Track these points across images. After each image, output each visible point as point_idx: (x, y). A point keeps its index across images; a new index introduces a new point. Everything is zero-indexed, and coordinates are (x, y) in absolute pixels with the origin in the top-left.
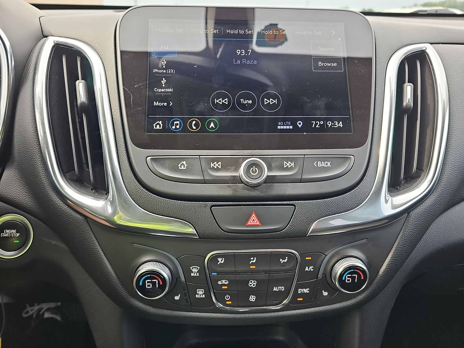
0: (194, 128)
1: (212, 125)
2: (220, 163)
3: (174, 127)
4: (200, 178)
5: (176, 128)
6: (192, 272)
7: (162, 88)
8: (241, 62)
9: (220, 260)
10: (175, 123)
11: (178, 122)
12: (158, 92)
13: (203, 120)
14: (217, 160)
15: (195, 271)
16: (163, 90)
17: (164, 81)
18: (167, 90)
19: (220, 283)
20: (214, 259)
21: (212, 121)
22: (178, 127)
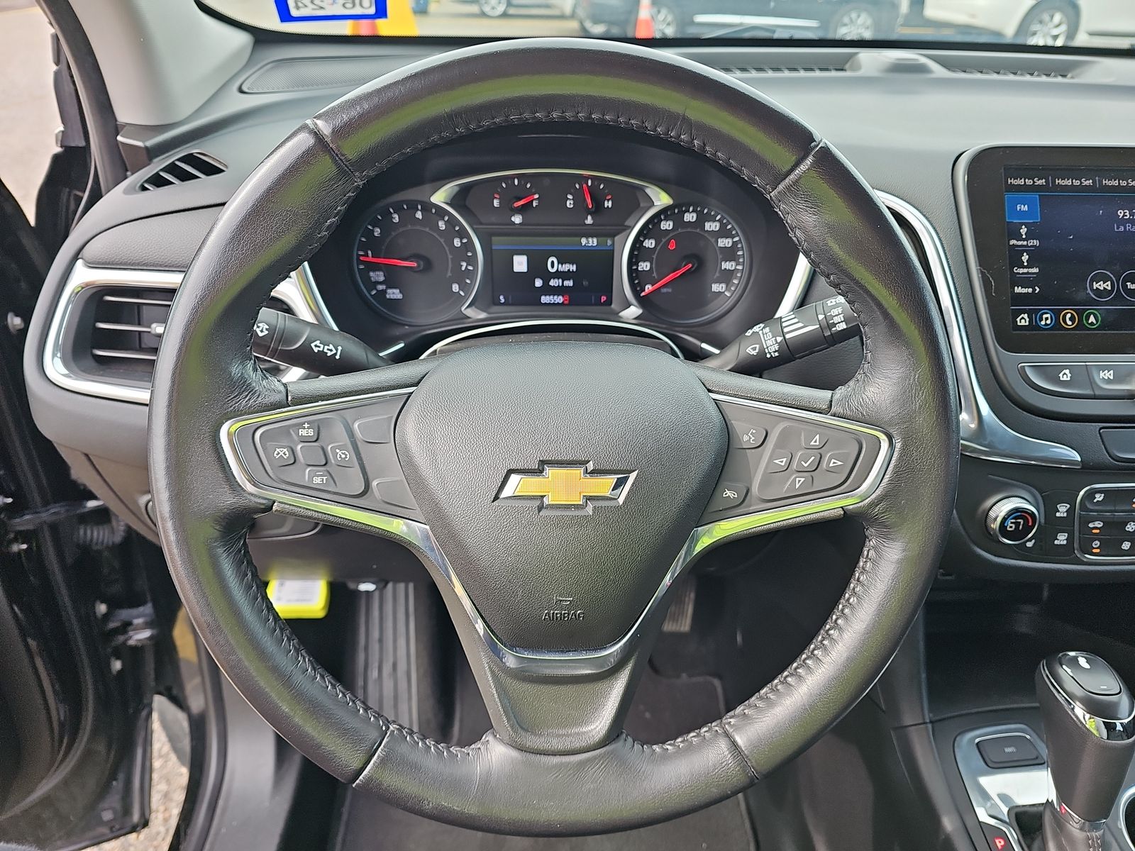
0: (1070, 323)
1: (1092, 319)
2: (1112, 372)
3: (1043, 323)
4: (1088, 392)
5: (1046, 324)
6: (1059, 511)
7: (1024, 267)
8: (1125, 228)
9: (1097, 496)
10: (1045, 316)
11: (1048, 316)
12: (1019, 273)
13: (1080, 312)
14: (1108, 368)
15: (1062, 510)
16: (1025, 270)
17: (1025, 258)
18: (1031, 270)
19: (1091, 525)
20: (1090, 496)
21: (1092, 313)
22: (1048, 322)
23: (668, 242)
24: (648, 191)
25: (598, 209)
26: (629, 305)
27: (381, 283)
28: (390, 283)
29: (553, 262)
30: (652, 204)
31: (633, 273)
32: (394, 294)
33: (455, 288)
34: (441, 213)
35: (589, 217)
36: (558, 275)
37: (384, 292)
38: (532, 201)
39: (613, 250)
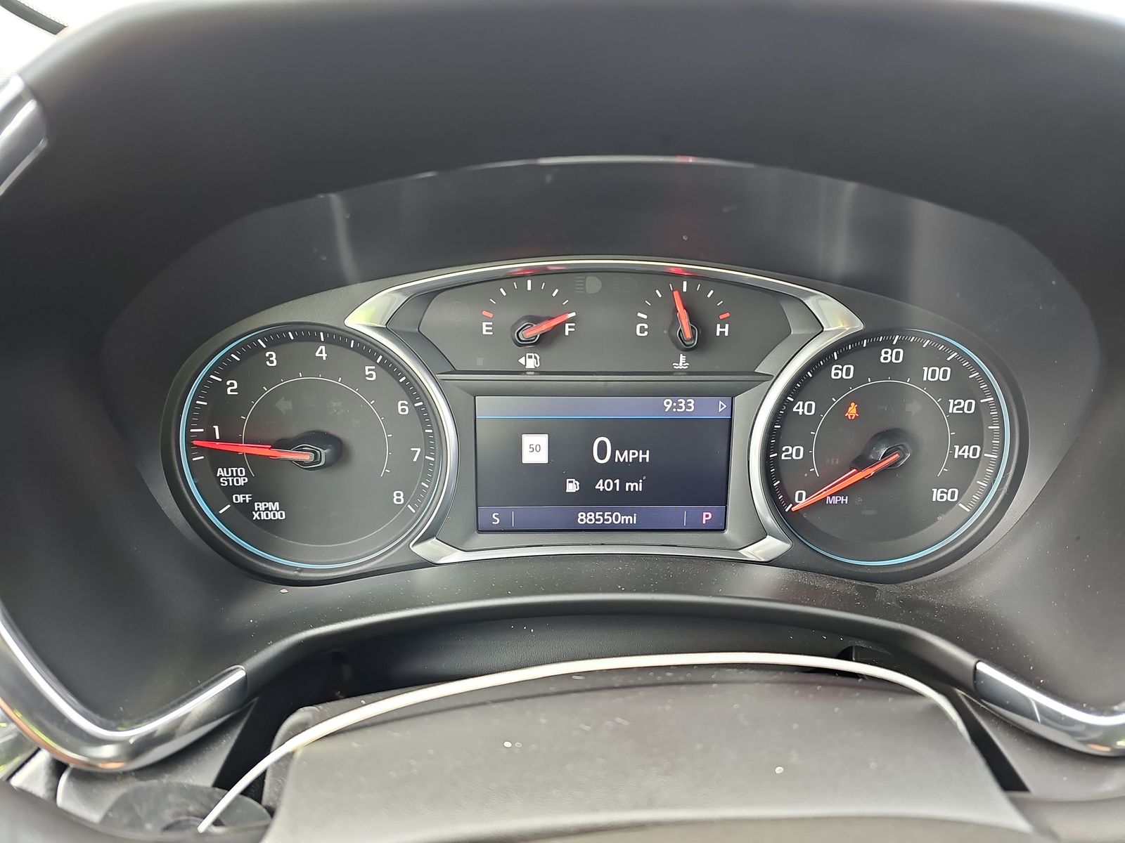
23: (844, 406)
24: (809, 302)
25: (703, 341)
26: (762, 533)
27: (240, 490)
28: (259, 491)
29: (602, 445)
30: (820, 330)
31: (771, 468)
32: (269, 511)
33: (398, 497)
34: (366, 349)
35: (682, 358)
36: (613, 470)
37: (247, 509)
38: (562, 325)
39: (731, 420)
